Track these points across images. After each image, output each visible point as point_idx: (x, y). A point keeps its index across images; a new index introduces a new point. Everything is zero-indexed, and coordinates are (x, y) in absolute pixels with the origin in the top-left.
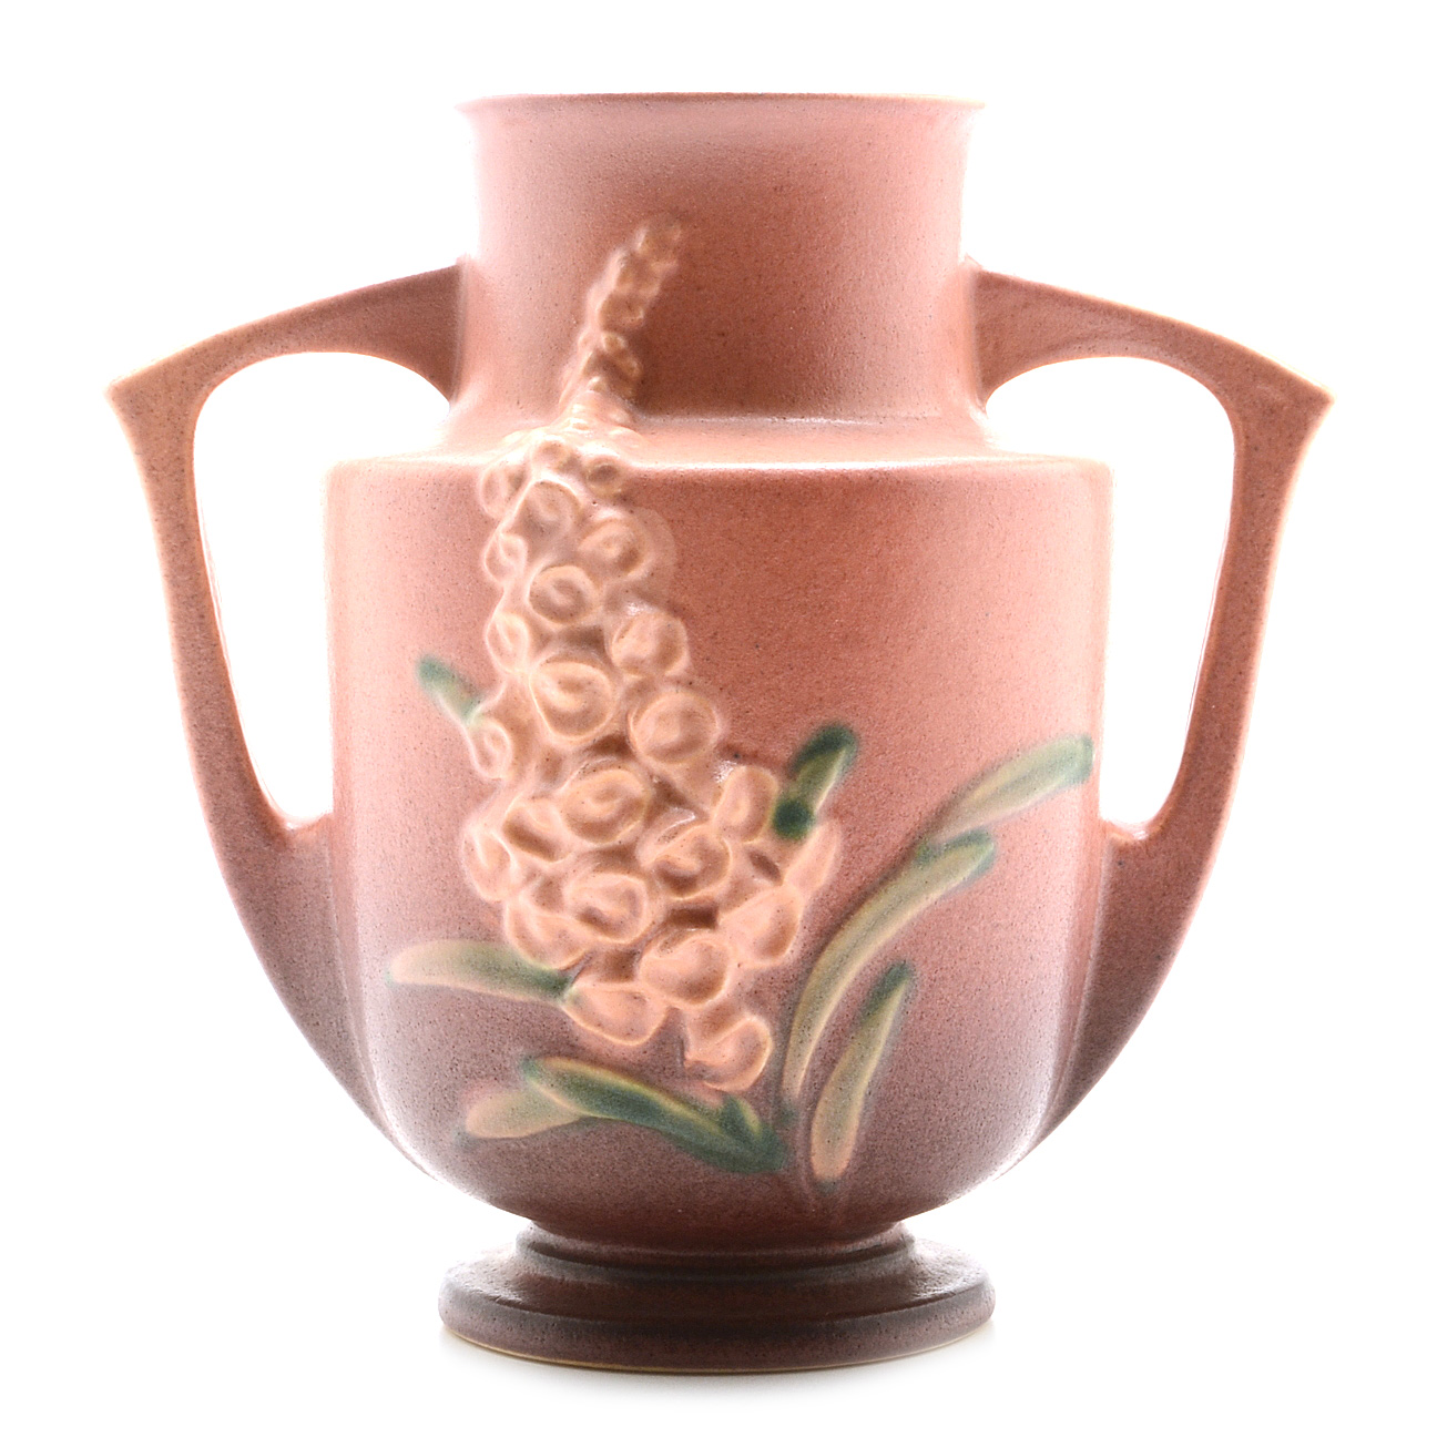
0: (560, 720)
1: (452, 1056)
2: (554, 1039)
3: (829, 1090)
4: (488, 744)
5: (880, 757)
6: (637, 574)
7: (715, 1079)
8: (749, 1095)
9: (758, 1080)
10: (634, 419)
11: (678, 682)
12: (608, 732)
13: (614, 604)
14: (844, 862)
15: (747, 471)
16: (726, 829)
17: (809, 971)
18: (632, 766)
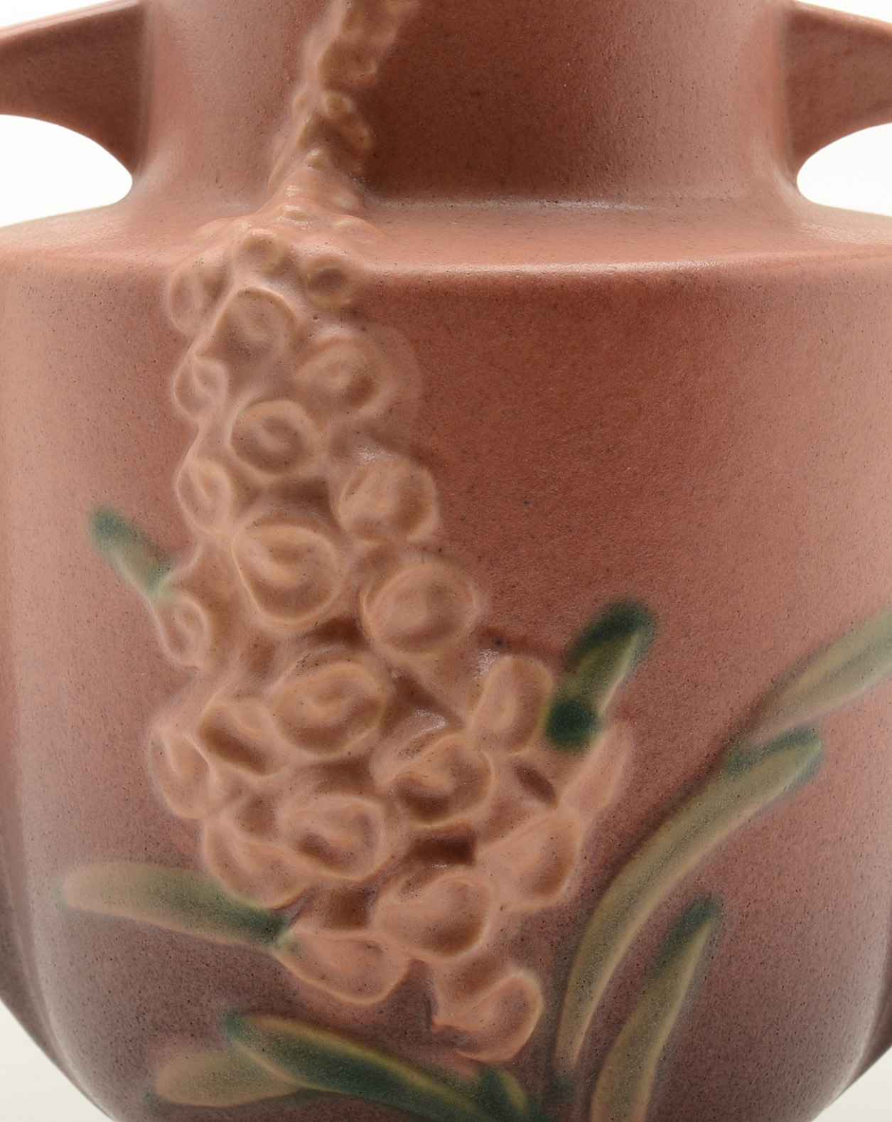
0: (273, 598)
1: (138, 1002)
2: (266, 991)
3: (613, 1059)
4: (180, 623)
5: (683, 641)
6: (371, 409)
7: (472, 1046)
8: (515, 1066)
9: (524, 1048)
10: (364, 204)
11: (424, 549)
12: (334, 614)
13: (341, 449)
14: (636, 774)
15: (513, 276)
16: (486, 739)
17: (591, 912)
18: (364, 657)
